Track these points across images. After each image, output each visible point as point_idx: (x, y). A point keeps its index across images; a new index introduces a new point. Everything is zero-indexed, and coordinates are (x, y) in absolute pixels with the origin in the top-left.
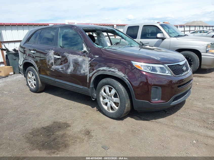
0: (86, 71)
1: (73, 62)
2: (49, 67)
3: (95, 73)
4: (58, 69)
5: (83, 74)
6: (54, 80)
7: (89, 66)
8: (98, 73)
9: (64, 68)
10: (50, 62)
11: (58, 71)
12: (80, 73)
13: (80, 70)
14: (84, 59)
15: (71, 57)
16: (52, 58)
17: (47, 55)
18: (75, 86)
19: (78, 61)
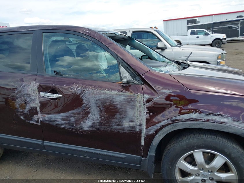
0: (138, 124)
1: (97, 104)
2: (24, 117)
3: (163, 127)
4: (55, 121)
5: (129, 129)
6: (40, 143)
7: (146, 112)
8: (176, 126)
9: (73, 119)
10: (28, 107)
11: (53, 124)
12: (120, 127)
13: (120, 122)
14: (130, 99)
15: (93, 96)
16: (33, 98)
17: (17, 91)
18: (103, 153)
19: (114, 102)
